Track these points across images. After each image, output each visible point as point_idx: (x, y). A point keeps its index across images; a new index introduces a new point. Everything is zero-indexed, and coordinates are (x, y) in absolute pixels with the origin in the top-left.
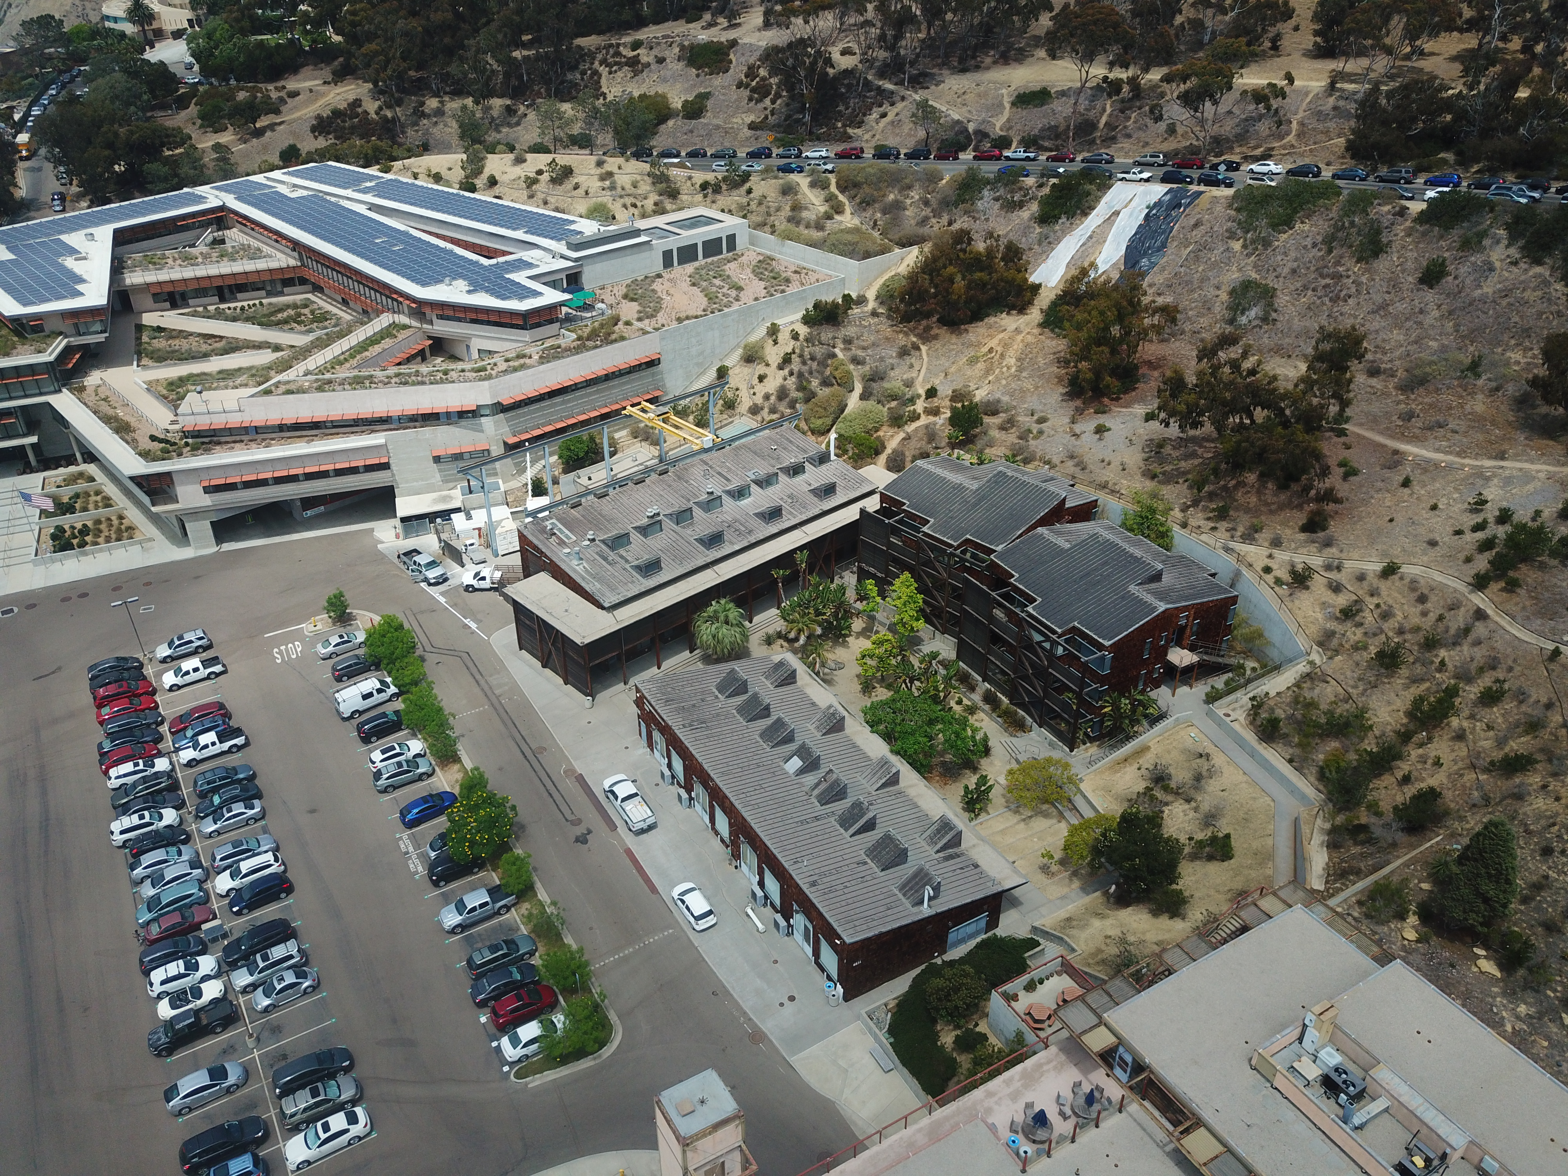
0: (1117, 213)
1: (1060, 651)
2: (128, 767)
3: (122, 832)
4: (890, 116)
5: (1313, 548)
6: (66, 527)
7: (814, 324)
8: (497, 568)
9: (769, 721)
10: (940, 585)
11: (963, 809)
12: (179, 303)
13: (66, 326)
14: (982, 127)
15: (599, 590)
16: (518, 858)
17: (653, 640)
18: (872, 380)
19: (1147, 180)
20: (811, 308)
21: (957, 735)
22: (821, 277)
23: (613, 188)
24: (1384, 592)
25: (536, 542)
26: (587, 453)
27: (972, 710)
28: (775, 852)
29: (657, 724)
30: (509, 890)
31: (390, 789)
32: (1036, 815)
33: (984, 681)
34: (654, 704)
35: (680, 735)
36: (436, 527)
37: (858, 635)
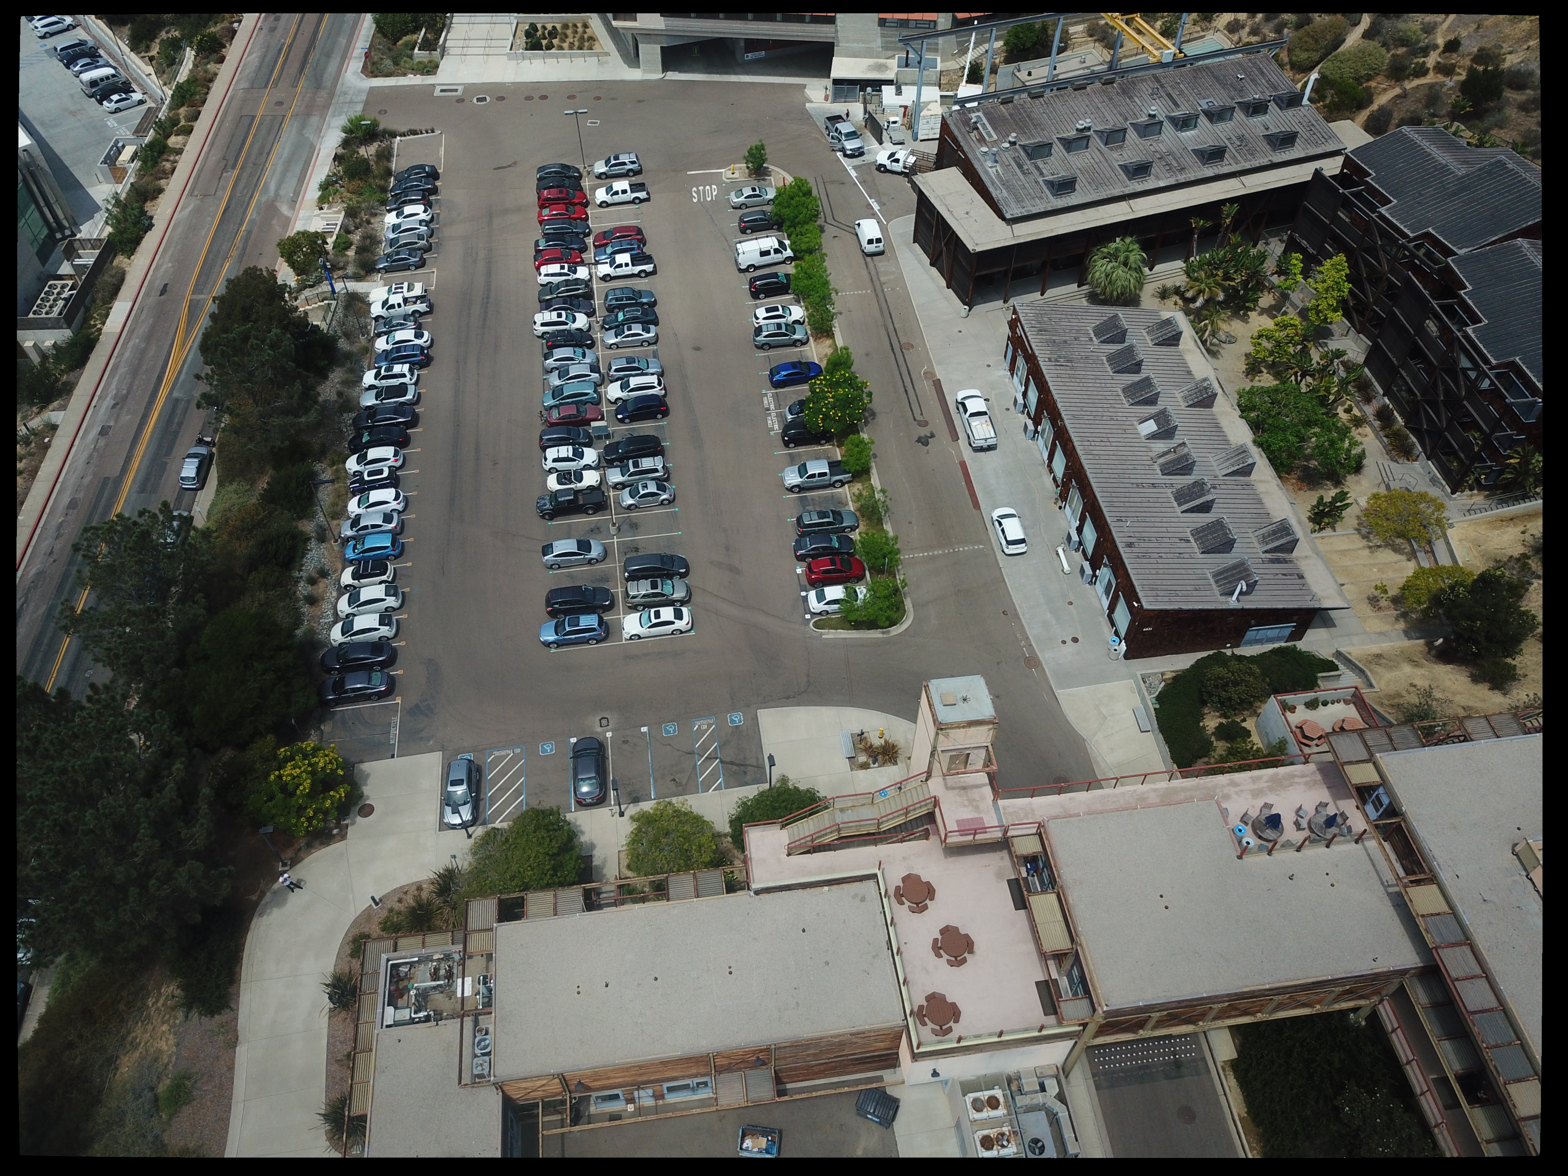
1: (1486, 384)
2: (555, 268)
3: (543, 325)
6: (539, 27)
8: (912, 153)
9: (1136, 378)
10: (1376, 277)
11: (1310, 518)
15: (1005, 199)
16: (862, 441)
17: (1044, 264)
21: (1332, 443)
25: (956, 132)
26: (1035, 44)
27: (1358, 422)
28: (1102, 505)
29: (1025, 350)
30: (847, 468)
31: (766, 347)
32: (1386, 546)
33: (1384, 395)
34: (1026, 329)
35: (1043, 368)
36: (864, 96)
37: (1263, 311)
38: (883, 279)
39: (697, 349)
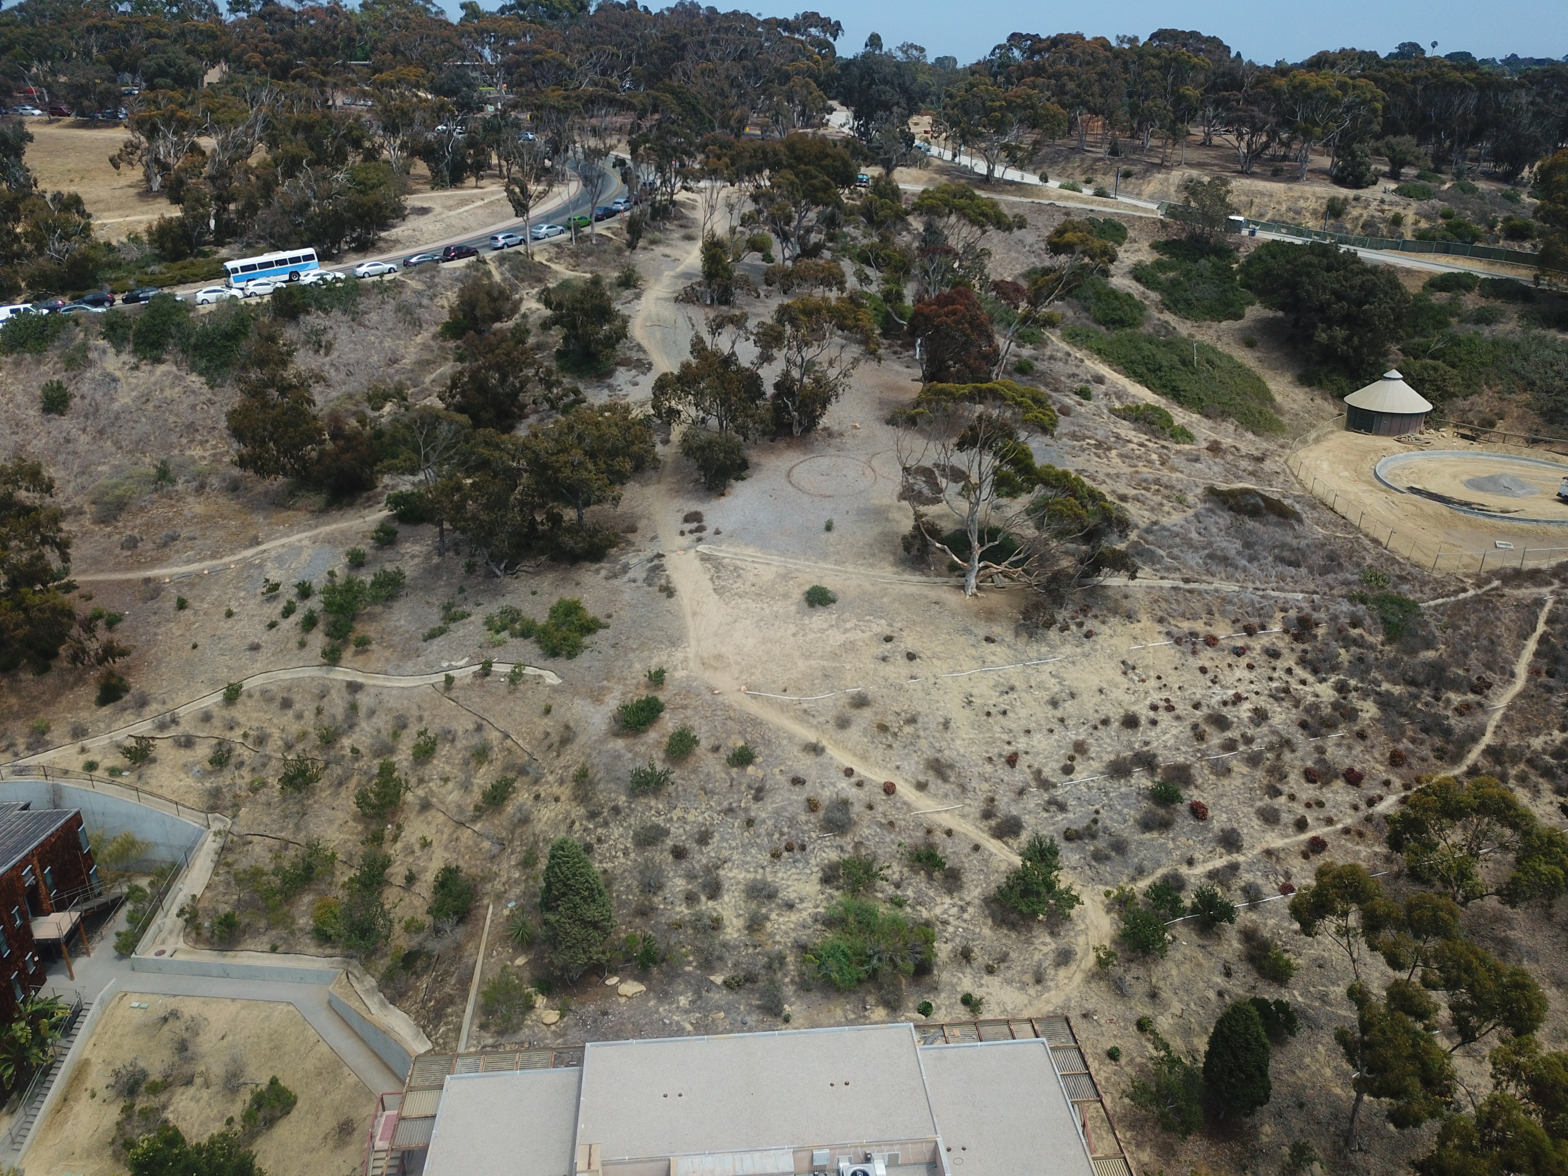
5: (129, 716)
24: (242, 720)
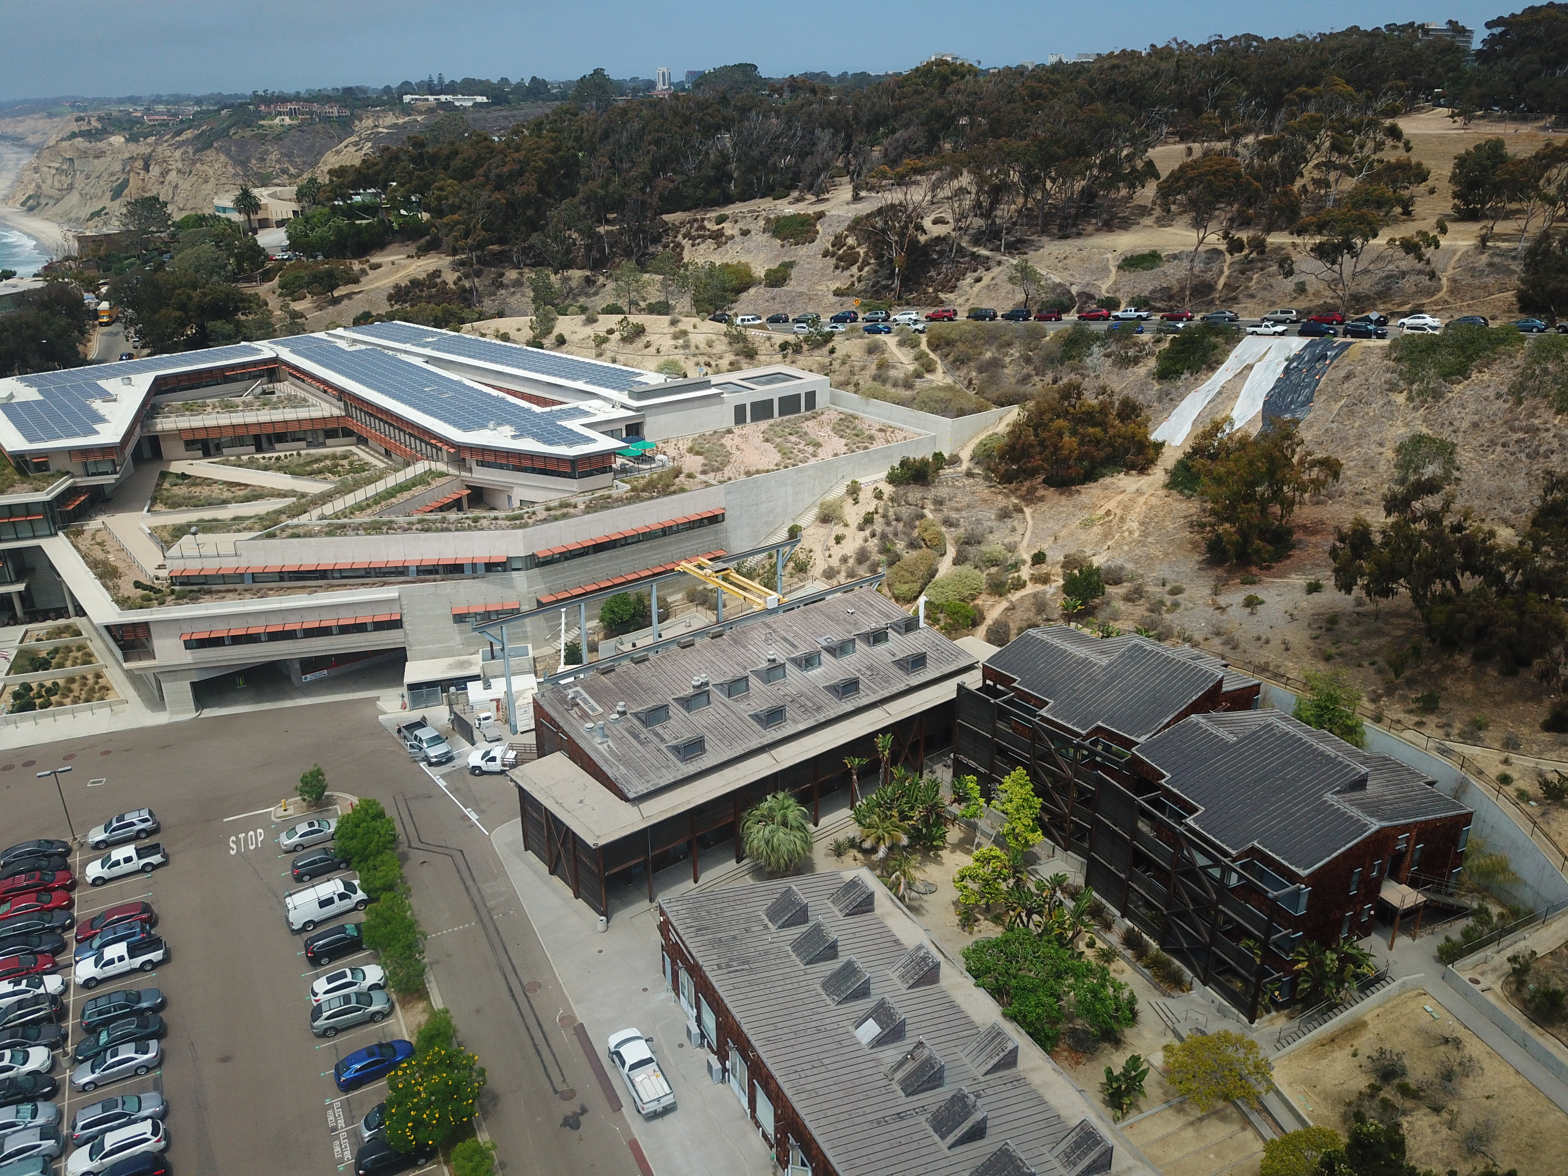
0: (1250, 367)
1: (1234, 880)
4: (986, 280)
6: (34, 686)
7: (901, 483)
8: (511, 747)
9: (834, 965)
11: (1104, 1102)
12: (212, 451)
13: (74, 466)
14: (1087, 290)
15: (624, 776)
16: (480, 1148)
17: (689, 843)
18: (967, 543)
19: (1282, 334)
20: (897, 465)
21: (1095, 993)
22: (908, 435)
23: (686, 346)
25: (554, 714)
26: (632, 616)
27: (1108, 956)
29: (685, 961)
31: (331, 1033)
32: (1208, 1116)
33: (1123, 917)
34: (681, 932)
35: (713, 981)
36: (448, 697)
37: (955, 847)
38: (490, 904)
39: (225, 1059)
